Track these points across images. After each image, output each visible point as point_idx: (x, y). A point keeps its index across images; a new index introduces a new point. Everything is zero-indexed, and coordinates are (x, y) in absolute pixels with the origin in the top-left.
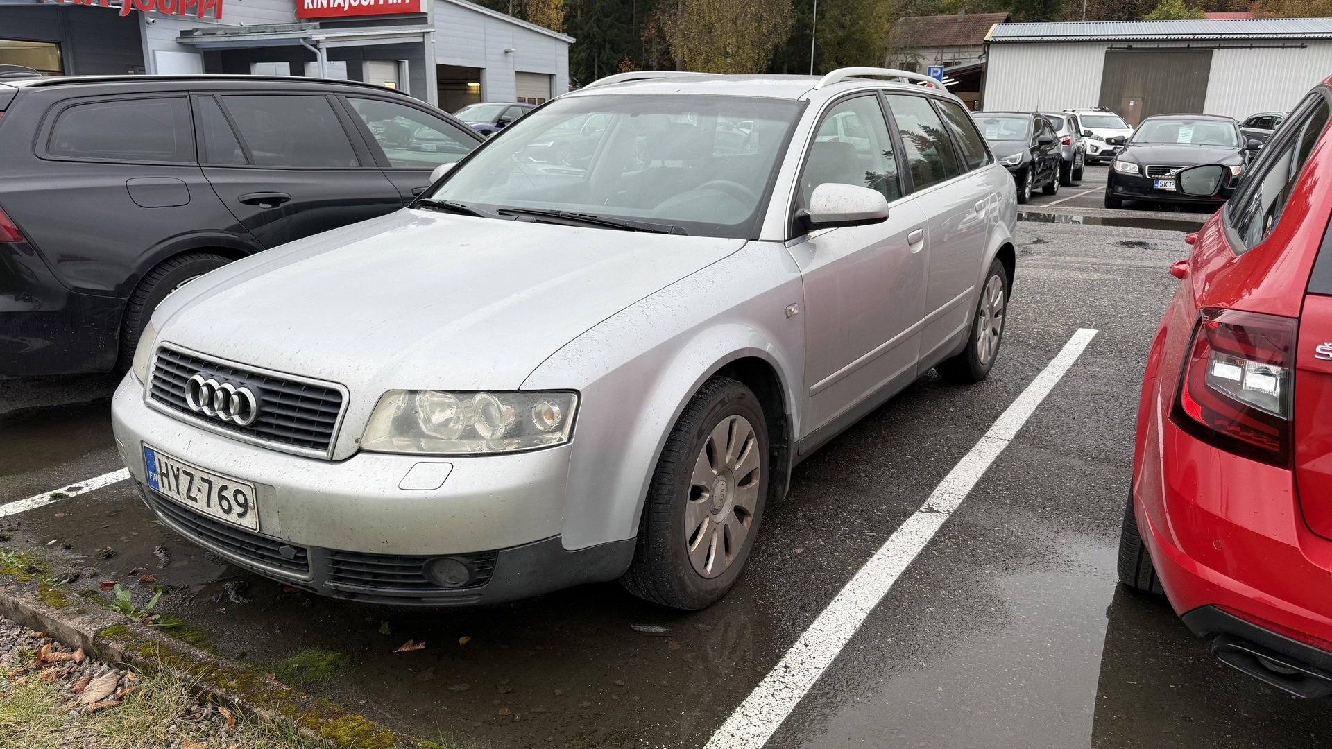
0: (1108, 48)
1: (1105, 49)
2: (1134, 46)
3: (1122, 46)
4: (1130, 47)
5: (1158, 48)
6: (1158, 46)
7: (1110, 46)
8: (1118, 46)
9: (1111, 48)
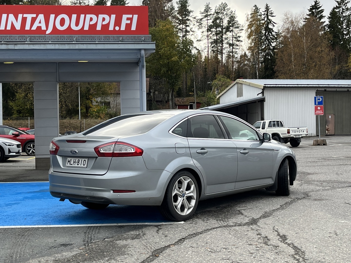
0: (316, 91)
1: (315, 91)
2: (327, 90)
3: (322, 90)
4: (325, 90)
5: (336, 91)
6: (336, 90)
7: (317, 90)
8: (320, 90)
9: (318, 91)
